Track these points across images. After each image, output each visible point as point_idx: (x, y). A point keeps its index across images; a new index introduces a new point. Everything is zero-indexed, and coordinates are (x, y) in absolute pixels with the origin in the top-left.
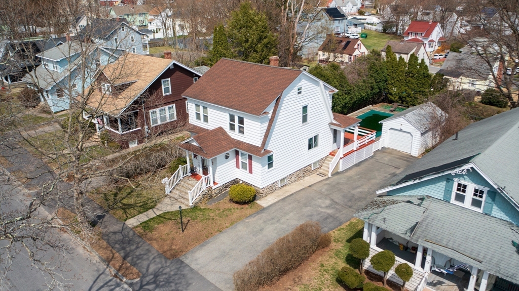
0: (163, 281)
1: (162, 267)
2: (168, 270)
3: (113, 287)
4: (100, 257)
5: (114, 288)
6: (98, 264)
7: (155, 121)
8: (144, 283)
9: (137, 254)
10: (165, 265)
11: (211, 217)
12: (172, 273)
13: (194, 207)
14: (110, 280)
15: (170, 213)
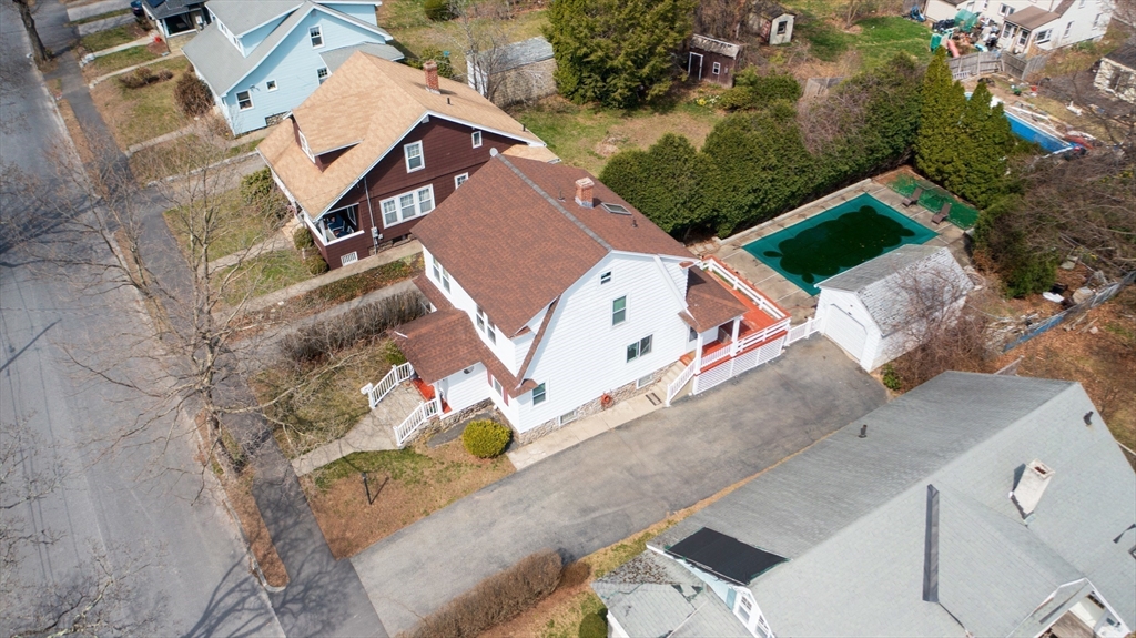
0: (314, 601)
1: (320, 573)
2: (326, 580)
3: (246, 594)
4: (241, 529)
5: (249, 596)
6: (236, 542)
7: (393, 216)
8: (289, 598)
9: (293, 536)
10: (324, 570)
11: (424, 479)
12: (331, 588)
13: (405, 448)
14: (246, 580)
15: (363, 455)
